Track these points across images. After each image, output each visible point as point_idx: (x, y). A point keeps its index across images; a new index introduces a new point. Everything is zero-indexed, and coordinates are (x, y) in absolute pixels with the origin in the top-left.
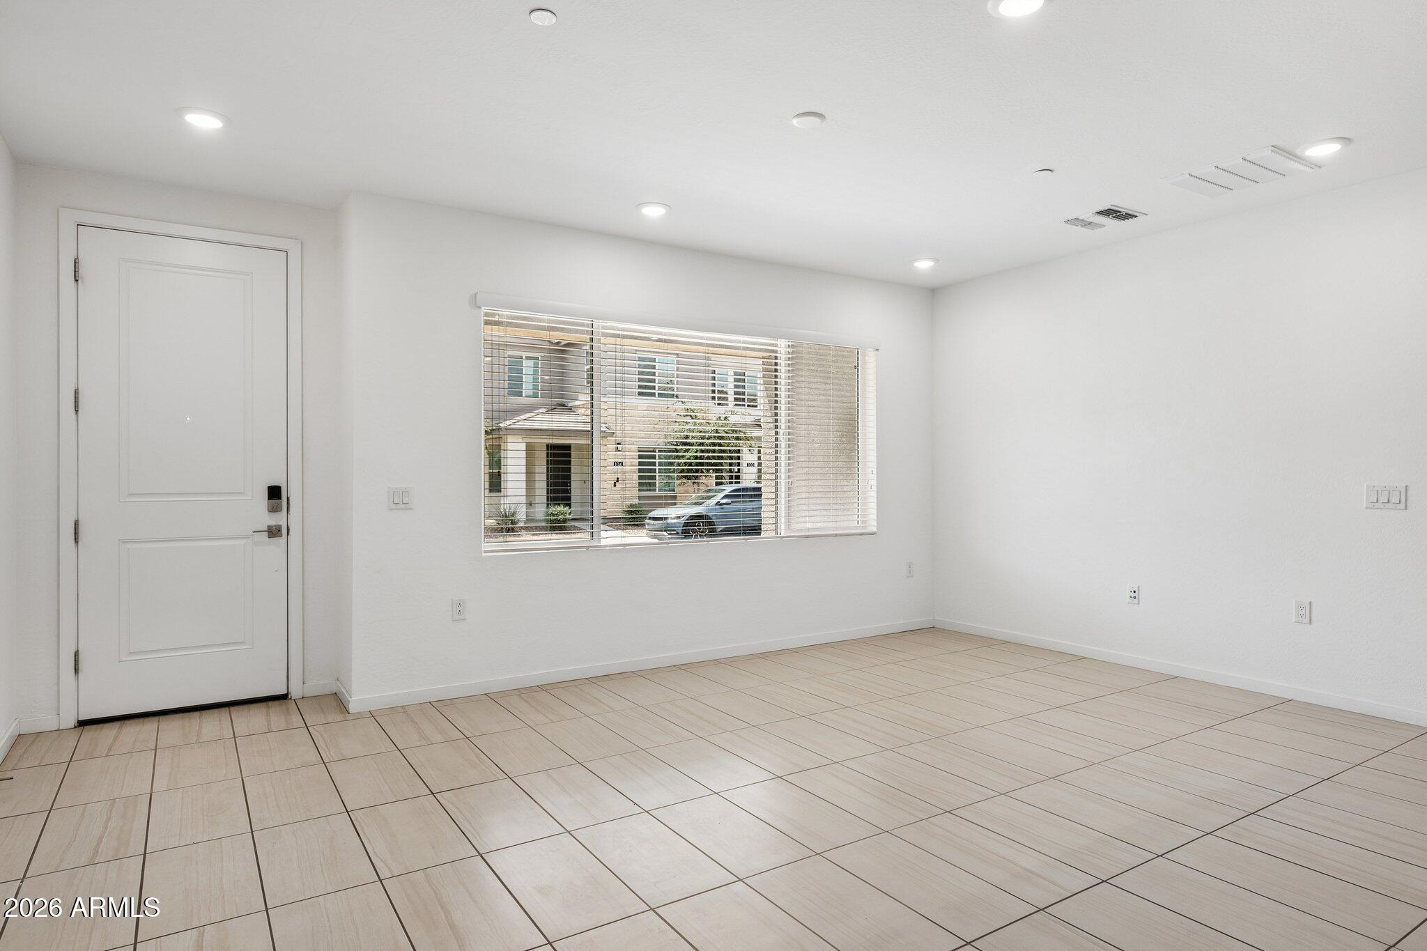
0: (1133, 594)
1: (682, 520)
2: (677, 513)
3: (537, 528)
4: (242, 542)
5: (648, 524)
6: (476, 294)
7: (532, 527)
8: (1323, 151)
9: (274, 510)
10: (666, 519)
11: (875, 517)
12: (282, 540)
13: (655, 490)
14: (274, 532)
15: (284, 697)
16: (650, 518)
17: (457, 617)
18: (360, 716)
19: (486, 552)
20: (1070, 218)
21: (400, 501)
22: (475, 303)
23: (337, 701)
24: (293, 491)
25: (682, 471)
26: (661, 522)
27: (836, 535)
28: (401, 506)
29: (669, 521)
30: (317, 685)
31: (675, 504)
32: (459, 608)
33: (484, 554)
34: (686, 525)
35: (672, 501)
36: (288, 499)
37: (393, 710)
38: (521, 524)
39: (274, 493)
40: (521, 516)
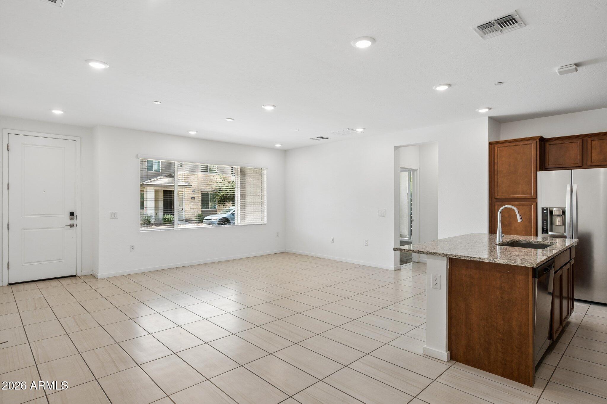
0: (332, 240)
1: (217, 220)
2: (215, 218)
3: (159, 224)
4: (61, 229)
5: (204, 222)
6: (138, 155)
7: (157, 224)
8: (360, 130)
9: (71, 219)
10: (212, 219)
11: (266, 219)
12: (74, 228)
13: (208, 208)
14: (71, 226)
15: (75, 276)
16: (205, 220)
17: (132, 250)
18: (102, 279)
19: (141, 231)
20: (311, 138)
21: (114, 216)
22: (137, 157)
23: (93, 276)
24: (78, 213)
25: (218, 202)
26: (210, 221)
27: (253, 225)
28: (114, 218)
29: (212, 220)
30: (86, 272)
31: (216, 214)
32: (132, 247)
33: (140, 232)
34: (219, 221)
35: (215, 212)
36: (76, 216)
37: (112, 277)
38: (153, 222)
39: (72, 214)
40: (153, 220)
